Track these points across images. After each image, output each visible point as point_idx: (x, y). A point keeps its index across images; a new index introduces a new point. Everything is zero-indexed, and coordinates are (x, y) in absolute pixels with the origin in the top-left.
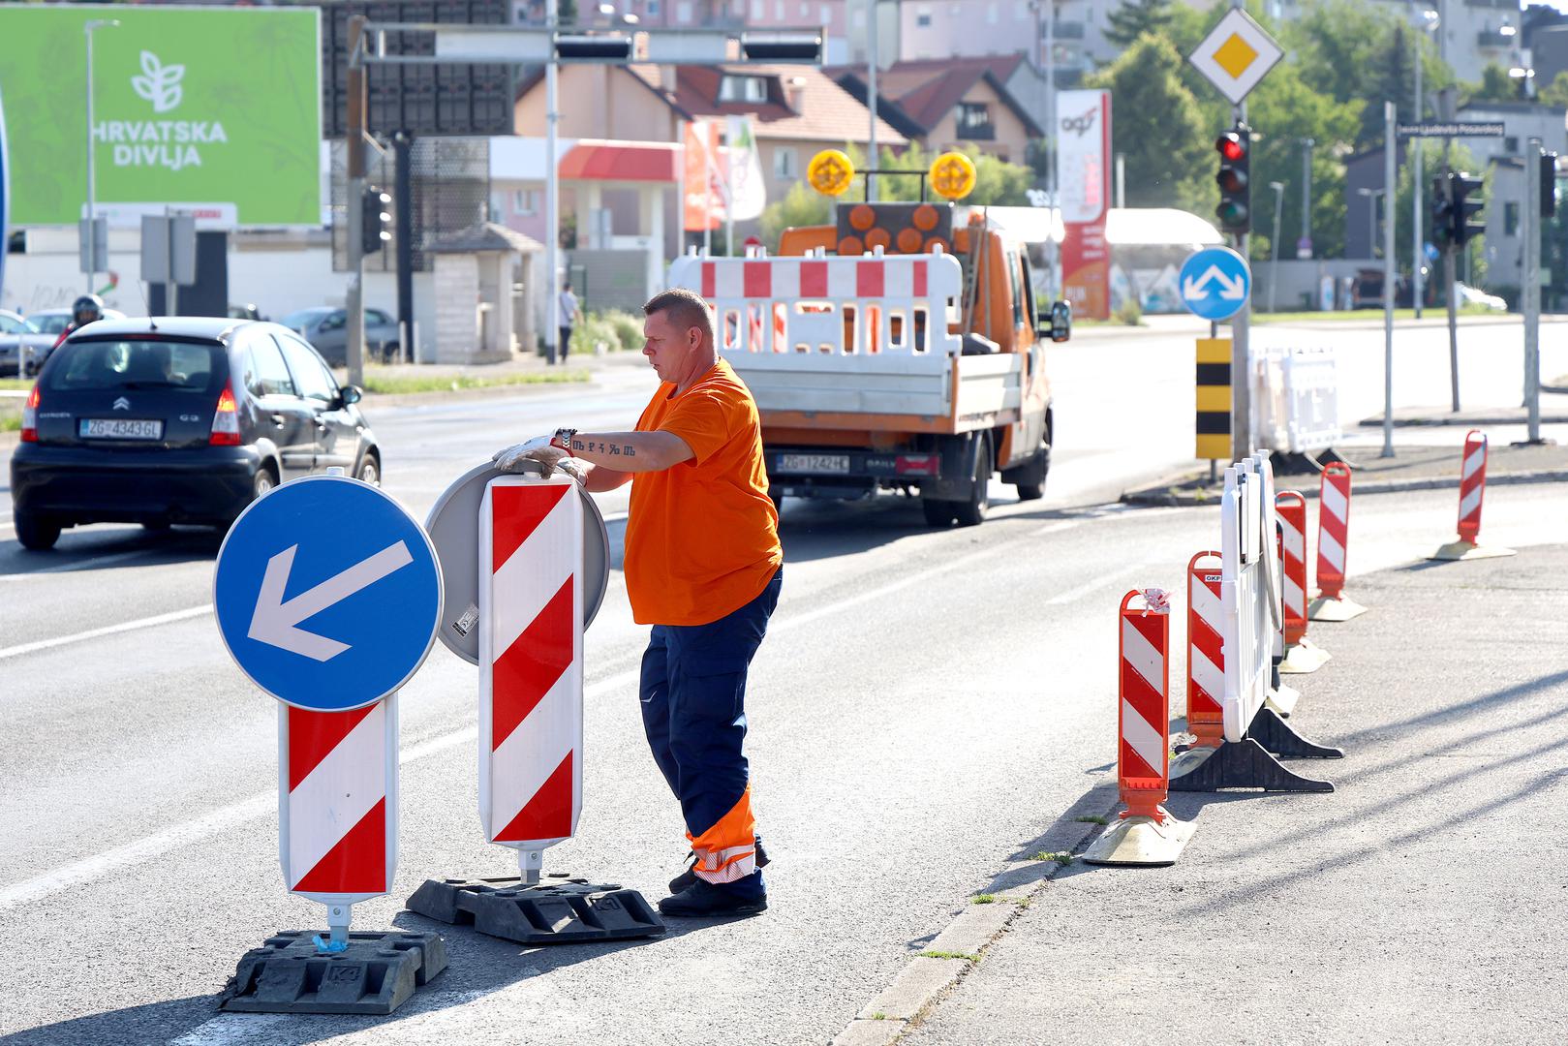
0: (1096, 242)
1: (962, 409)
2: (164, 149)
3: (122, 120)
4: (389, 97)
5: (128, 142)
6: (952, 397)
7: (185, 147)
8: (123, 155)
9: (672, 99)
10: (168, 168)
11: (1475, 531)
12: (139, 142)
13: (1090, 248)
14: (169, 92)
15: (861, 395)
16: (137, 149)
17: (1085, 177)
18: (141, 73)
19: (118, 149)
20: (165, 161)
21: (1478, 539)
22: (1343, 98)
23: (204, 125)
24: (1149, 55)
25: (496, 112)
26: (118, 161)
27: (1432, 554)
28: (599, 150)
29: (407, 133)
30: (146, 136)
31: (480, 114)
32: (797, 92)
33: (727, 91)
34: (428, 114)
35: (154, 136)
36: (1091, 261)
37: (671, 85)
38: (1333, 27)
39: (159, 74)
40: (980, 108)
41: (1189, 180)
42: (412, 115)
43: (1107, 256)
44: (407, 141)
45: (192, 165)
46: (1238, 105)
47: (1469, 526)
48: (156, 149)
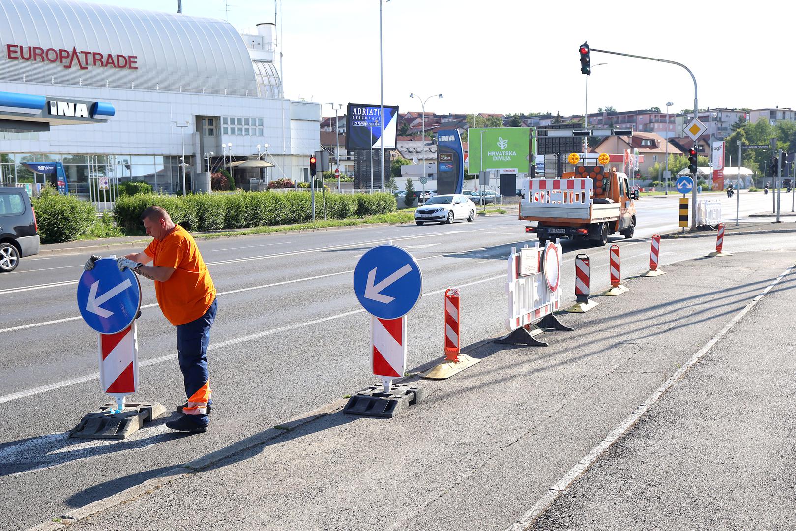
0: (721, 174)
1: (593, 217)
2: (503, 157)
3: (495, 151)
4: (556, 146)
5: (496, 156)
6: (590, 214)
7: (507, 157)
8: (495, 158)
9: (631, 145)
11: (721, 249)
12: (498, 156)
13: (720, 175)
14: (505, 145)
15: (568, 215)
17: (719, 160)
18: (499, 142)
20: (503, 160)
21: (721, 251)
22: (784, 142)
23: (511, 152)
24: (739, 134)
26: (494, 160)
27: (707, 255)
29: (560, 153)
30: (500, 155)
31: (575, 148)
32: (659, 143)
33: (643, 143)
34: (564, 149)
36: (720, 178)
37: (631, 142)
38: (784, 126)
39: (503, 141)
40: (702, 146)
41: (746, 160)
42: (561, 149)
43: (724, 177)
45: (509, 160)
46: (695, 141)
47: (719, 248)
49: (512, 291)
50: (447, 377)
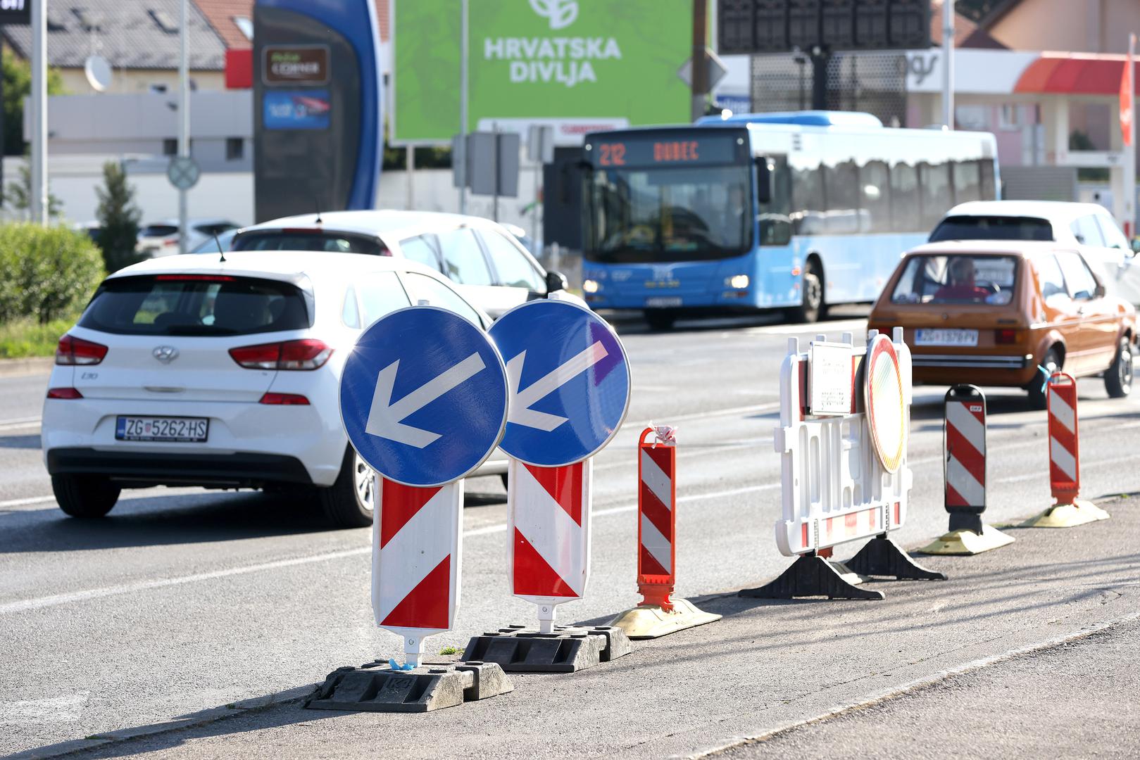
2: (559, 66)
3: (518, 35)
4: (808, 12)
5: (525, 59)
7: (580, 63)
8: (519, 71)
10: (562, 84)
12: (535, 59)
14: (565, 9)
16: (533, 65)
19: (514, 66)
20: (560, 77)
23: (599, 41)
25: (912, 26)
26: (515, 77)
28: (1064, 62)
29: (825, 48)
30: (542, 53)
31: (897, 27)
34: (845, 28)
35: (550, 53)
42: (829, 30)
44: (824, 55)
45: (587, 81)
48: (551, 65)
49: (791, 450)
50: (655, 635)
